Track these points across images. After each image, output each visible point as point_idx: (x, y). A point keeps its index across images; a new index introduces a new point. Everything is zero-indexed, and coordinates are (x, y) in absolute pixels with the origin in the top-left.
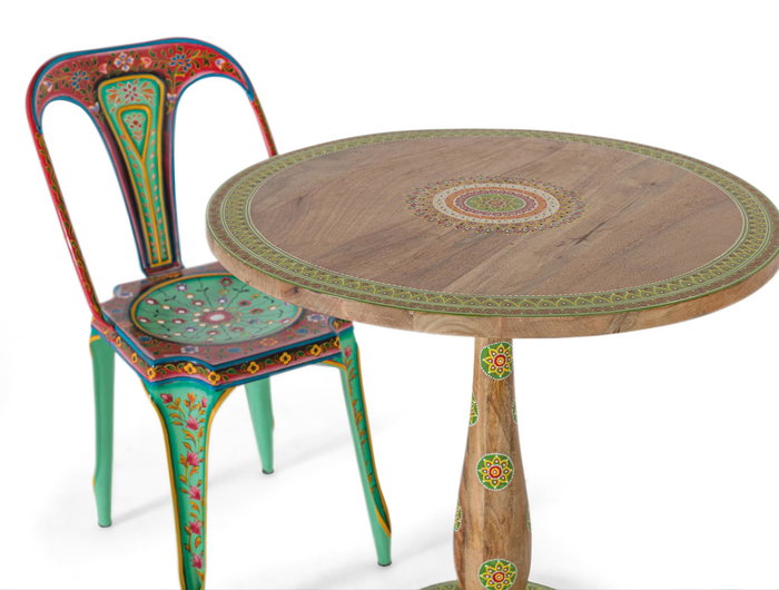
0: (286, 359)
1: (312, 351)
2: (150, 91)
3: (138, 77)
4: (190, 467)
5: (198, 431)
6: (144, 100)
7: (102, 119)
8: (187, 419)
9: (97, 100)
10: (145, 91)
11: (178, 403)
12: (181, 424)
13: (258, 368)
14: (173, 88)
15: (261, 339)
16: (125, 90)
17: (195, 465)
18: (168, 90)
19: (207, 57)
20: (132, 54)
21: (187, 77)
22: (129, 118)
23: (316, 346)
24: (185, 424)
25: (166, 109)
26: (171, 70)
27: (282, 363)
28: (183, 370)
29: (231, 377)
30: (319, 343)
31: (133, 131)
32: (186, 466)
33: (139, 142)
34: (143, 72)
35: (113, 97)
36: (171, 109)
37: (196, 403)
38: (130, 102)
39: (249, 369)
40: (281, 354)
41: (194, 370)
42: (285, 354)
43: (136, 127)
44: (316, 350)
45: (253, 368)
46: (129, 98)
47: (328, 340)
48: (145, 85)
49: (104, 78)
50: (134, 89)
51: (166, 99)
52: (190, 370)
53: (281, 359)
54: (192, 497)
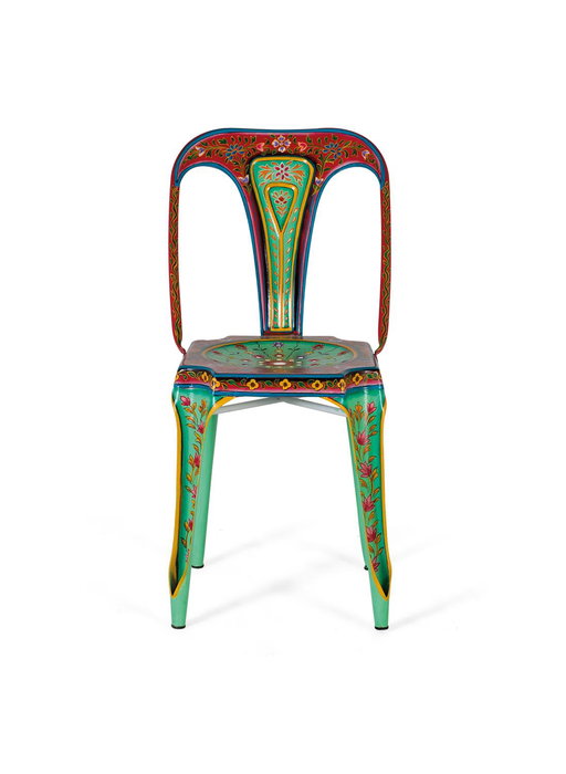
1: (313, 385)
2: (300, 172)
3: (292, 159)
4: (196, 468)
6: (294, 181)
7: (249, 191)
8: (199, 423)
9: (248, 173)
10: (296, 172)
11: (193, 408)
12: (194, 428)
13: (257, 386)
14: (321, 173)
16: (278, 169)
17: (198, 466)
18: (316, 174)
19: (356, 148)
20: (290, 138)
21: (336, 165)
22: (276, 195)
23: (318, 382)
25: (311, 190)
26: (323, 156)
27: (281, 388)
29: (230, 387)
30: (322, 380)
31: (277, 205)
32: (193, 467)
33: (281, 217)
34: (297, 155)
35: (265, 173)
36: (316, 191)
37: (206, 409)
38: (280, 180)
39: (249, 384)
40: (282, 379)
42: (286, 381)
43: (281, 203)
44: (317, 385)
45: (253, 385)
46: (280, 176)
47: (332, 379)
48: (297, 166)
49: (259, 155)
50: (286, 169)
51: (314, 182)
53: (281, 384)
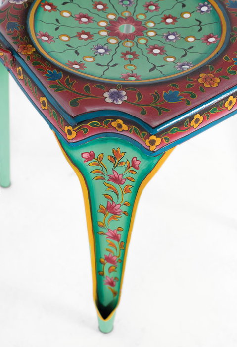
0: (230, 102)
4: (110, 215)
5: (123, 186)
8: (110, 173)
11: (100, 159)
12: (104, 179)
13: (201, 119)
15: (195, 74)
17: (115, 214)
24: (107, 178)
28: (110, 126)
29: (172, 137)
32: (105, 214)
37: (124, 160)
39: (193, 123)
41: (125, 127)
45: (197, 122)
52: (120, 126)
54: (110, 237)
